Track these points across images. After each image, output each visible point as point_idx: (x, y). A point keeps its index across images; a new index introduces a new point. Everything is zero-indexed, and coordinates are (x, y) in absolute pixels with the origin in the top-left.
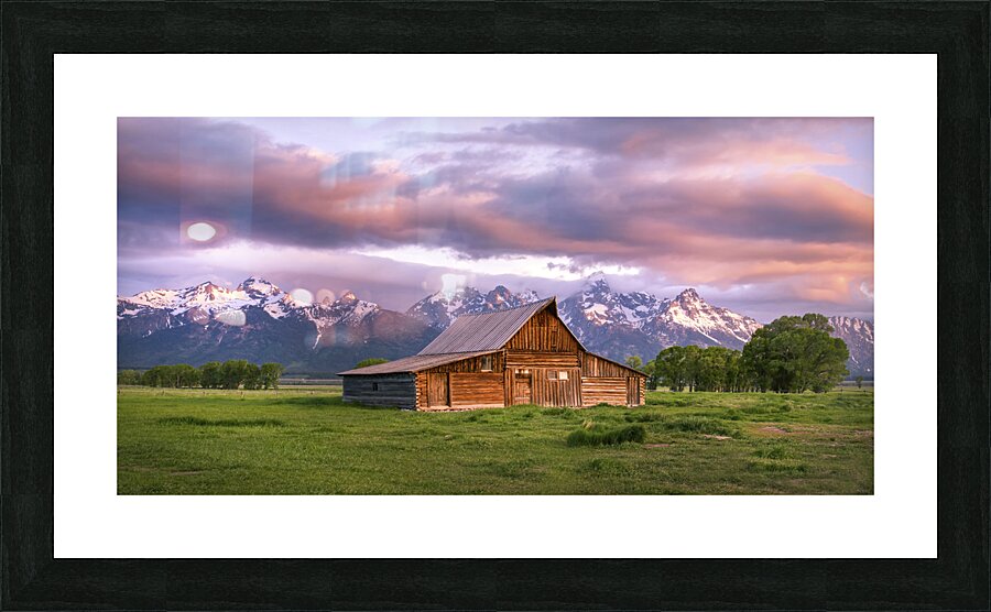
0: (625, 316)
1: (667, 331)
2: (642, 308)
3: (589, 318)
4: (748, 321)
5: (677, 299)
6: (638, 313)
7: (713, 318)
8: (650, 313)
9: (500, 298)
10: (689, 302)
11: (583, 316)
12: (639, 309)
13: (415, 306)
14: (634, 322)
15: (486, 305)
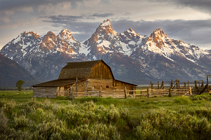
0: (121, 48)
1: (144, 56)
2: (132, 43)
3: (100, 50)
4: (194, 49)
5: (151, 36)
6: (130, 46)
7: (173, 47)
8: (136, 46)
9: (50, 39)
10: (158, 38)
11: (97, 48)
12: (130, 43)
13: (5, 46)
14: (127, 51)
15: (41, 44)
